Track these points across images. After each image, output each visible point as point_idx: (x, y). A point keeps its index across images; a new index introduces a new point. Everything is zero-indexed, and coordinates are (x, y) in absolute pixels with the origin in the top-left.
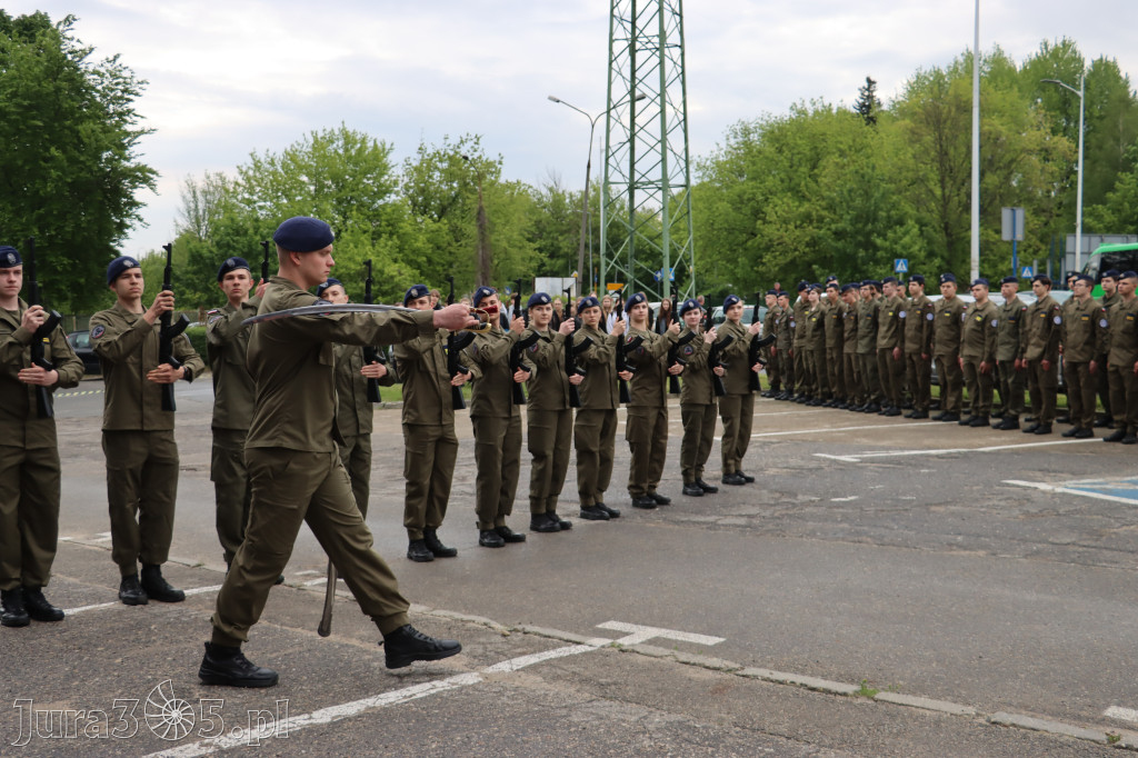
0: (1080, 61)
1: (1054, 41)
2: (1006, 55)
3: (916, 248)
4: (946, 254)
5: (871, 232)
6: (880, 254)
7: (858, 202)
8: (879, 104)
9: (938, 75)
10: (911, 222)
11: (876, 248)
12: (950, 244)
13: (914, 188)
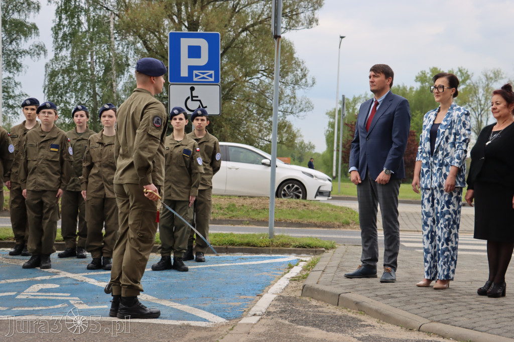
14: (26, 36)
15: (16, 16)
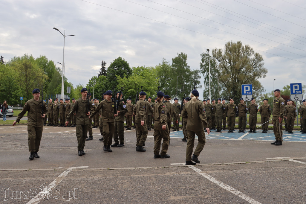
0: (47, 60)
1: (42, 55)
2: (33, 57)
3: (21, 95)
4: (27, 97)
5: (11, 91)
6: (13, 96)
7: (8, 84)
8: (4, 63)
9: (19, 58)
10: (20, 89)
11: (12, 94)
12: (28, 95)
13: (19, 82)
14: (198, 84)
15: (196, 80)
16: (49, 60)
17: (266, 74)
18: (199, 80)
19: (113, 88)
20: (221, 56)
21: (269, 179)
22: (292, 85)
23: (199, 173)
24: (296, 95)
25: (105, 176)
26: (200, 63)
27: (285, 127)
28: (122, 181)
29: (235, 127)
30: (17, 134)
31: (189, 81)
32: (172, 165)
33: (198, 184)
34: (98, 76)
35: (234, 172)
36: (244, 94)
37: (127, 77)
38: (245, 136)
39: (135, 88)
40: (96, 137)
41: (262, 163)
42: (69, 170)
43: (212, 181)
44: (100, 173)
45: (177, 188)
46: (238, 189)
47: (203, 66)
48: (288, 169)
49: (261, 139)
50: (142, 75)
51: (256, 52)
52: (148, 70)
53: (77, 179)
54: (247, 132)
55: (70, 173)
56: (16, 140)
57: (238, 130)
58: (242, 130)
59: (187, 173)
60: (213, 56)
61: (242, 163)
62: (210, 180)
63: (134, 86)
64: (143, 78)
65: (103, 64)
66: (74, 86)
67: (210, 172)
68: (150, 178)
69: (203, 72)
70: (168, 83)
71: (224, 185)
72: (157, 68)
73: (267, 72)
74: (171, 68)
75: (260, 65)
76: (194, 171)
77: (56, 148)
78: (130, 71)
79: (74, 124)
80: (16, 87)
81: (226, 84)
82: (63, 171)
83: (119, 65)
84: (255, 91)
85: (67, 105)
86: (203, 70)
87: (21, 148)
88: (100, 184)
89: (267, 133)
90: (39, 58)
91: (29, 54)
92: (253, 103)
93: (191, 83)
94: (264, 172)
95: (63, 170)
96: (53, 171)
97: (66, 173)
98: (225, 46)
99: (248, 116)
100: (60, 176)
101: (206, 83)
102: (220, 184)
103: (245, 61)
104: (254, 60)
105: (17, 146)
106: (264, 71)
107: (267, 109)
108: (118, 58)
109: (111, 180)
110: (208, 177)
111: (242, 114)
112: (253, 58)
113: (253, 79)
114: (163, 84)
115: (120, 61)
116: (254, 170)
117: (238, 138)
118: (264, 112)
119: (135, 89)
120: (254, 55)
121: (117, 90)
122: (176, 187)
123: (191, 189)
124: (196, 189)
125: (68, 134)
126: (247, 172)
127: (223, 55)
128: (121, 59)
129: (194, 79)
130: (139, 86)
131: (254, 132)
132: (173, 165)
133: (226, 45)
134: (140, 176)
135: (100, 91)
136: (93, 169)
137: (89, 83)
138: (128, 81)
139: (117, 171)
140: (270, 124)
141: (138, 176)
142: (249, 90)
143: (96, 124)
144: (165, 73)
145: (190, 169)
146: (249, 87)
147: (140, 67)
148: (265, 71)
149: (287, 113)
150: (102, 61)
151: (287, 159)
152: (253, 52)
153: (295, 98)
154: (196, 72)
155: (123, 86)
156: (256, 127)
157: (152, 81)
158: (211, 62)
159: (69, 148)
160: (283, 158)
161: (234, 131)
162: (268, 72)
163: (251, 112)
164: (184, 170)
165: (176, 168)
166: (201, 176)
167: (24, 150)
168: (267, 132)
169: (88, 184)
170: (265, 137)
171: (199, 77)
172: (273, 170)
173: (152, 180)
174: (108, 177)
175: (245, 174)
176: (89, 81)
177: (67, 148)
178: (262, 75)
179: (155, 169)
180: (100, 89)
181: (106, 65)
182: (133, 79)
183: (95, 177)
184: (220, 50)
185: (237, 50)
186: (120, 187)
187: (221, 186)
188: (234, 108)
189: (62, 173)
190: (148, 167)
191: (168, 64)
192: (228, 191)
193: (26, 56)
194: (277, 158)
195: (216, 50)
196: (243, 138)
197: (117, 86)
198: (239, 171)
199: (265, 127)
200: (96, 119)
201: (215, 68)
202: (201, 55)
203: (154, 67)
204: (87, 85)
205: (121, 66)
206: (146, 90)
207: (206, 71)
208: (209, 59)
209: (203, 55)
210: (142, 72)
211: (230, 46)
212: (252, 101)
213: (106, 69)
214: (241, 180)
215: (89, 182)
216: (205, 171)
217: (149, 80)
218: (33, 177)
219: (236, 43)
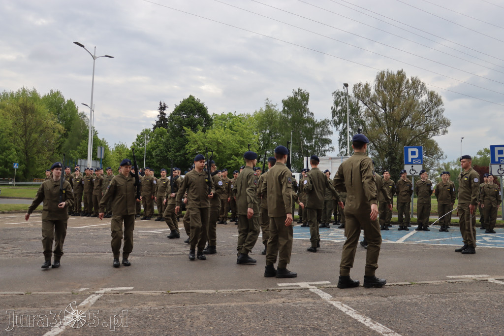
0: (63, 100)
1: (55, 90)
2: (38, 92)
3: (15, 159)
4: (26, 163)
9: (12, 94)
10: (14, 150)
12: (28, 159)
13: (12, 136)
14: (329, 144)
16: (67, 99)
17: (448, 129)
18: (329, 137)
19: (178, 150)
20: (369, 95)
21: (453, 313)
22: (493, 147)
23: (329, 301)
24: (500, 166)
25: (163, 305)
26: (332, 108)
27: (480, 221)
28: (192, 313)
29: (392, 220)
30: (8, 229)
31: (312, 139)
32: (280, 287)
33: (326, 320)
34: (154, 128)
35: (390, 300)
36: (408, 163)
37: (204, 131)
38: (409, 237)
39: (218, 150)
40: (148, 236)
41: (440, 285)
42: (98, 294)
43: (351, 315)
44: (154, 298)
45: (288, 327)
46: (398, 330)
47: (337, 114)
48: (486, 296)
49: (438, 242)
50: (231, 128)
51: (430, 90)
52: (240, 119)
53: (112, 310)
54: (412, 230)
55: (101, 299)
56: (4, 240)
57: (397, 227)
58: (404, 226)
59: (307, 300)
60: (355, 96)
61: (405, 285)
62: (347, 313)
63: (216, 147)
64: (231, 133)
65: (163, 108)
66: (110, 145)
67: (348, 299)
68: (241, 309)
69: (336, 124)
70: (275, 143)
71: (371, 323)
72: (257, 116)
73: (449, 125)
74: (281, 117)
75: (437, 113)
76: (319, 298)
77: (76, 254)
78: (208, 121)
79: (109, 212)
80: (6, 145)
81: (376, 144)
82: (88, 296)
83: (189, 109)
84: (427, 157)
85: (97, 179)
86: (338, 120)
87: (13, 253)
88: (153, 318)
89: (448, 231)
90: (48, 95)
91: (30, 88)
92: (424, 179)
93: (315, 142)
94: (444, 300)
95: (88, 293)
96: (70, 296)
97: (93, 299)
98: (375, 78)
99: (415, 201)
100: (82, 304)
101: (341, 143)
102: (364, 321)
103: (411, 105)
104: (426, 103)
105: (7, 250)
106: (444, 123)
107: (449, 190)
108: (188, 97)
109: (173, 312)
110: (344, 308)
111: (404, 198)
112: (424, 101)
113: (425, 137)
114: (266, 145)
115: (192, 103)
116: (424, 298)
117: (398, 239)
118: (442, 194)
119: (217, 152)
120: (426, 95)
121: (187, 154)
122: (287, 325)
123: (314, 329)
124: (322, 330)
125: (98, 229)
126: (414, 300)
127: (372, 94)
128: (193, 99)
129: (321, 135)
130: (224, 147)
131: (426, 229)
132: (283, 286)
133: (378, 77)
134: (223, 304)
135: (157, 155)
136: (141, 292)
137: (137, 140)
138: (206, 138)
139: (184, 296)
140: (454, 216)
141: (221, 304)
142: (417, 156)
143: (148, 212)
144: (269, 125)
145: (313, 293)
146: (417, 150)
147: (226, 113)
148: (446, 123)
149: (484, 196)
150: (161, 103)
151: (484, 279)
152: (426, 89)
153: (499, 171)
154: (324, 123)
155: (197, 146)
156: (430, 220)
157: (247, 138)
158: (351, 106)
159: (99, 255)
160: (477, 276)
161: (390, 228)
162: (451, 124)
163: (420, 195)
164: (302, 295)
165: (288, 292)
166: (332, 305)
167: (18, 258)
168: (448, 229)
169: (132, 319)
170: (445, 239)
171: (330, 132)
172: (459, 297)
173: (245, 312)
174: (168, 307)
175: (409, 304)
176: (136, 137)
177: (96, 255)
178: (440, 131)
179: (251, 293)
180: (156, 152)
181: (167, 109)
182: (213, 135)
183: (145, 307)
184: (367, 86)
185: (397, 85)
186: (189, 324)
187: (367, 325)
188: (391, 187)
189: (86, 298)
190: (238, 290)
191: (276, 109)
192: (379, 334)
193: (24, 90)
194: (466, 276)
195: (360, 85)
196: (406, 240)
197: (186, 146)
198: (399, 298)
199: (445, 221)
200: (147, 204)
201: (358, 117)
202: (333, 94)
203: (251, 114)
204: (133, 143)
205: (192, 111)
206: (237, 155)
207: (342, 121)
208: (347, 102)
209: (337, 94)
210: (230, 122)
211: (385, 79)
212: (422, 176)
213: (167, 117)
214: (402, 313)
215: (134, 316)
216: (339, 296)
217: (242, 137)
218: (34, 306)
219: (396, 73)
